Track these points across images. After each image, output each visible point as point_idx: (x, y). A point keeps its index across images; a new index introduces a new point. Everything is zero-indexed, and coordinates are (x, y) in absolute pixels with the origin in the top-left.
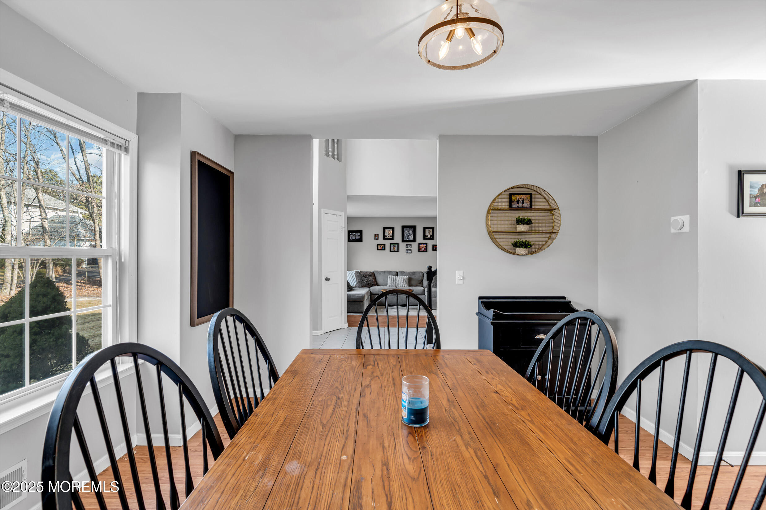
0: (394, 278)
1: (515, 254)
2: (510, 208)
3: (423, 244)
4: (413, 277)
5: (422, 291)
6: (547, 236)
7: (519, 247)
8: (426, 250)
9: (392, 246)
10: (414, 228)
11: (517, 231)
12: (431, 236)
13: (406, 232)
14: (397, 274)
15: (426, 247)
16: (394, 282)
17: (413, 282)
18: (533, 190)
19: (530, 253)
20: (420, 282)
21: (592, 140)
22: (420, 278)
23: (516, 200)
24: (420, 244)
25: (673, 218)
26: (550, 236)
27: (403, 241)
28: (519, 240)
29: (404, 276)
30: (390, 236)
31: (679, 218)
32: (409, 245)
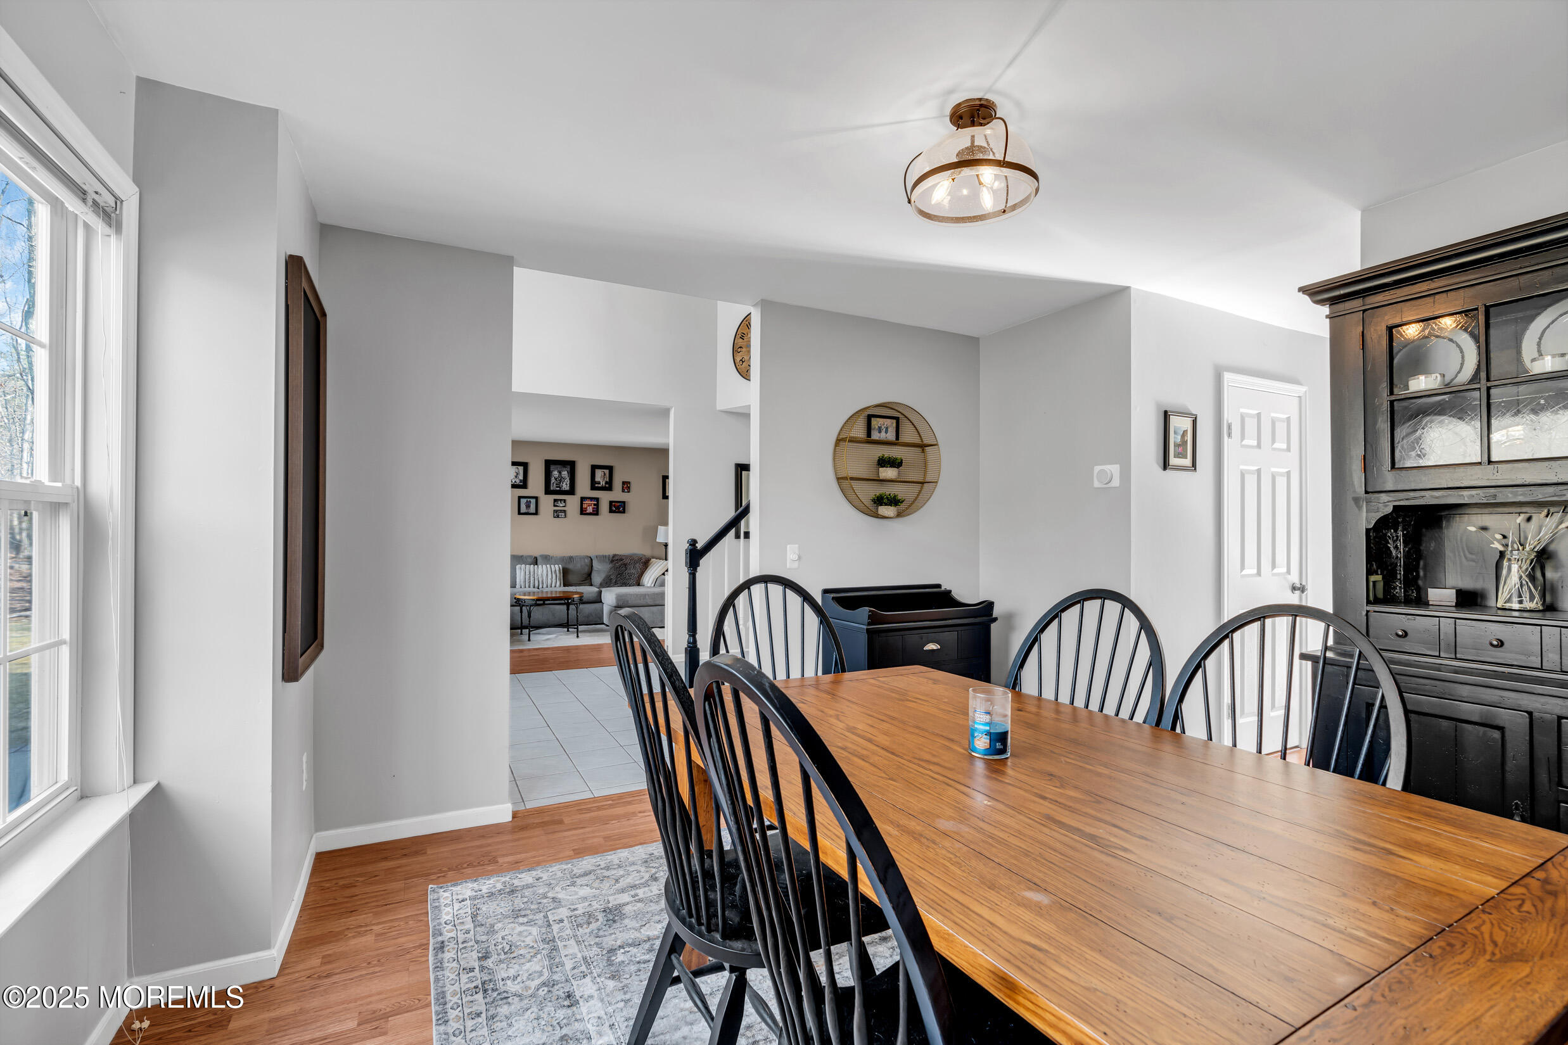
0: (532, 570)
1: (877, 516)
2: (869, 440)
3: (591, 499)
4: (570, 566)
5: (595, 595)
6: (917, 487)
7: (886, 505)
8: (596, 512)
9: (523, 501)
10: (571, 465)
11: (881, 478)
12: (606, 483)
13: (555, 473)
14: (535, 562)
15: (597, 505)
16: (532, 579)
17: (572, 578)
18: (900, 413)
19: (899, 515)
20: (585, 576)
21: (972, 342)
22: (586, 570)
23: (877, 427)
24: (583, 499)
25: (1097, 469)
26: (922, 488)
27: (548, 491)
28: (888, 493)
29: (552, 566)
30: (518, 481)
31: (1108, 468)
32: (561, 500)
